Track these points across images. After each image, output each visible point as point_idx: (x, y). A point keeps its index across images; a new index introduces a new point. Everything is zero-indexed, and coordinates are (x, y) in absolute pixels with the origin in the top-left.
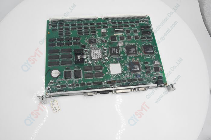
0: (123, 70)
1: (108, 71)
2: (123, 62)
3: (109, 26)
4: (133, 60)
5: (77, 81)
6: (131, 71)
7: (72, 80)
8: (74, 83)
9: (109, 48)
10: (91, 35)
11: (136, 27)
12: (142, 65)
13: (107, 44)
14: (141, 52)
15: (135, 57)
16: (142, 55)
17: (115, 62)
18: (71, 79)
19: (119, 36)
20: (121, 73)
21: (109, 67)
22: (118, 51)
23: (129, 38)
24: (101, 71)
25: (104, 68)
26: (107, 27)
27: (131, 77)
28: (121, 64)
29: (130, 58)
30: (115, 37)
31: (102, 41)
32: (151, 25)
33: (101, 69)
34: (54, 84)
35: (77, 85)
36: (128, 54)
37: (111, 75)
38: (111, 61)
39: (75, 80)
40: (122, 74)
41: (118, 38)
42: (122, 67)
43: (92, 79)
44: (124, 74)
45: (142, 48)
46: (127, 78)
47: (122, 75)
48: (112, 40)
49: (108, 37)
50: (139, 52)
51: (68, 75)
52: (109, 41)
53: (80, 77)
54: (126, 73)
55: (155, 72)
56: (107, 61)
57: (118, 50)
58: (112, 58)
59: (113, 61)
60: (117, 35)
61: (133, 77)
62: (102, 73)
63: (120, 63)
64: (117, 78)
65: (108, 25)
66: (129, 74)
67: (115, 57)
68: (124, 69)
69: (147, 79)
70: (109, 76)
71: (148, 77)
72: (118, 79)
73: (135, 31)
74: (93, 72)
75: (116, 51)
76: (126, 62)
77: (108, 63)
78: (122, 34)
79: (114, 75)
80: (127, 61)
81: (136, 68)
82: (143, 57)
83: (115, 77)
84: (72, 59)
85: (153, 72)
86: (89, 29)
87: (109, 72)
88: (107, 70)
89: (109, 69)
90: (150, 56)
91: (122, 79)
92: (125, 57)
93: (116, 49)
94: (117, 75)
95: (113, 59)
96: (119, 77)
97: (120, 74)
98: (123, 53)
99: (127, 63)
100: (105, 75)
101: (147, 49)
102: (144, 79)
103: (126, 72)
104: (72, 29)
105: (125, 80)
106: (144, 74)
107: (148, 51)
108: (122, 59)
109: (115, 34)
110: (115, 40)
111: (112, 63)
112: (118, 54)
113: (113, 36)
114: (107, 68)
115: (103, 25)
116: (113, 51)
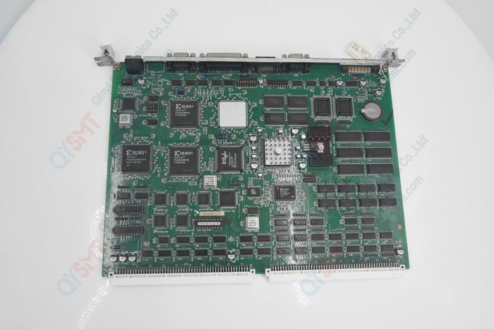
2: (211, 130)
4: (184, 132)
7: (334, 95)
8: (331, 90)
9: (241, 171)
11: (156, 235)
12: (165, 120)
13: (246, 185)
14: (159, 154)
16: (157, 145)
19: (211, 207)
20: (221, 104)
21: (249, 121)
25: (262, 119)
26: (243, 239)
29: (190, 139)
30: (223, 204)
31: (259, 193)
33: (267, 116)
34: (372, 90)
35: (322, 83)
36: (195, 150)
37: (245, 101)
38: (242, 134)
39: (328, 96)
40: (219, 101)
41: (215, 202)
43: (289, 95)
44: (214, 99)
45: (154, 166)
46: (209, 91)
47: (218, 96)
48: (233, 193)
50: (164, 155)
51: (344, 107)
52: (241, 194)
54: (208, 101)
57: (220, 161)
60: (216, 209)
61: (193, 90)
63: (219, 127)
65: (237, 248)
66: (201, 99)
67: (230, 145)
68: (213, 113)
69: (160, 83)
70: (250, 98)
71: (157, 86)
72: (230, 89)
74: (287, 111)
75: (227, 159)
76: (205, 130)
77: (250, 129)
78: (202, 214)
79: (238, 99)
80: (202, 132)
81: (181, 111)
82: (156, 140)
84: (336, 145)
85: (141, 98)
87: (248, 107)
89: (248, 114)
90: (137, 140)
91: (222, 90)
92: (205, 142)
93: (224, 163)
94: (231, 99)
95: (235, 140)
96: (226, 93)
98: (207, 155)
99: (204, 126)
100: (261, 102)
101: (139, 161)
102: (168, 84)
106: (166, 97)
108: (212, 137)
109: (222, 213)
110: (222, 193)
111: (239, 129)
112: (220, 150)
113: (228, 209)
114: (254, 118)
115: (252, 247)
116: (234, 157)
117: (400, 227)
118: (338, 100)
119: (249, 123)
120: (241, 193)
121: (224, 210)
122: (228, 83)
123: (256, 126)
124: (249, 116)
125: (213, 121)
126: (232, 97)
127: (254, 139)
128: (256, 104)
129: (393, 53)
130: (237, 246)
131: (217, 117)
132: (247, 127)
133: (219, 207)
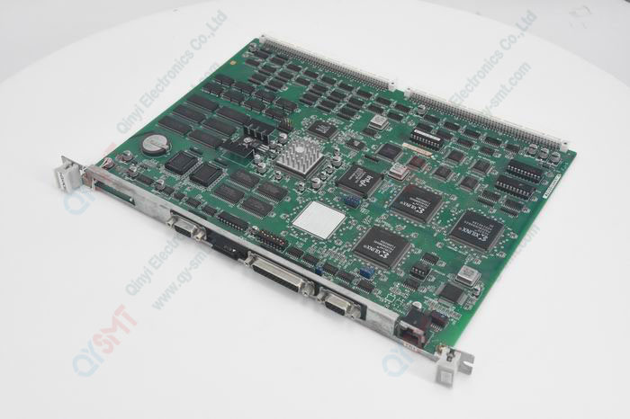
0: (338, 236)
1: (293, 212)
3: (409, 120)
5: (187, 189)
6: (360, 251)
10: (333, 115)
15: (410, 225)
17: (335, 204)
18: (177, 177)
22: (369, 184)
23: (442, 173)
24: (273, 202)
27: (343, 263)
28: (348, 220)
32: (558, 177)
42: (342, 227)
49: (377, 142)
53: (206, 185)
55: (440, 296)
56: (315, 192)
58: (337, 191)
59: (331, 199)
62: (270, 208)
73: (482, 167)
83: (296, 236)
86: (343, 102)
88: (293, 209)
103: (340, 244)
104: (300, 81)
105: (318, 260)
107: (469, 232)
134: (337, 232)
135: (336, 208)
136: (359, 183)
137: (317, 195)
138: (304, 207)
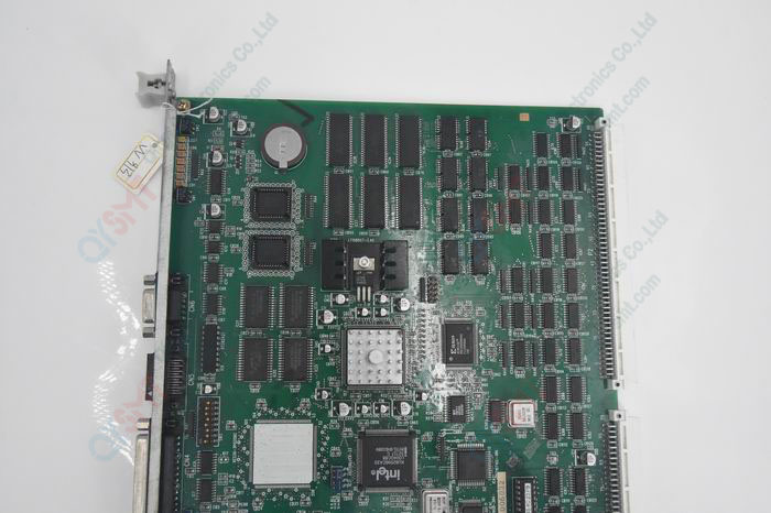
0: (270, 496)
1: (275, 410)
2: (319, 503)
3: (559, 450)
5: (233, 246)
7: (243, 225)
8: (229, 230)
9: (412, 434)
10: (501, 336)
13: (442, 425)
17: (325, 454)
18: (247, 217)
19: (489, 500)
20: (259, 478)
21: (300, 417)
22: (383, 483)
24: (275, 374)
25: (295, 388)
26: (552, 433)
28: (306, 491)
30: (480, 474)
33: (289, 375)
34: (233, 140)
35: (214, 248)
37: (252, 423)
38: (329, 432)
39: (244, 236)
40: (251, 485)
41: (477, 493)
43: (239, 324)
44: (247, 497)
47: (239, 487)
49: (481, 434)
51: (271, 204)
52: (461, 436)
53: (255, 265)
56: (331, 414)
57: (393, 483)
58: (352, 442)
59: (330, 444)
60: (493, 489)
62: (261, 375)
63: (313, 484)
64: (230, 456)
65: (570, 447)
67: (354, 459)
68: (279, 499)
70: (246, 414)
72: (223, 459)
74: (277, 331)
75: (388, 467)
77: (319, 416)
79: (248, 441)
83: (236, 443)
84: (357, 230)
86: (539, 332)
87: (266, 417)
88: (282, 407)
89: (283, 418)
91: (224, 479)
93: (397, 474)
94: (247, 458)
95: (344, 449)
96: (231, 468)
97: (248, 474)
100: (255, 389)
104: (545, 239)
105: (210, 499)
108: (336, 500)
109: (501, 477)
110: (460, 476)
111: (318, 439)
112: (368, 482)
113: (493, 464)
114: (293, 405)
115: (568, 415)
116: (385, 454)
117: (525, 117)
118: (256, 217)
119: (305, 417)
120: (458, 436)
121: (494, 473)
122: (207, 466)
123: (312, 400)
124: (288, 417)
125: (297, 499)
126: (241, 454)
127: (345, 410)
128: (260, 400)
129: (150, 84)
130: (566, 444)
131: (288, 490)
132: (315, 422)
133: (488, 483)
134: (275, 491)
135: (318, 462)
136: (377, 467)
137: (327, 421)
138: (294, 418)
